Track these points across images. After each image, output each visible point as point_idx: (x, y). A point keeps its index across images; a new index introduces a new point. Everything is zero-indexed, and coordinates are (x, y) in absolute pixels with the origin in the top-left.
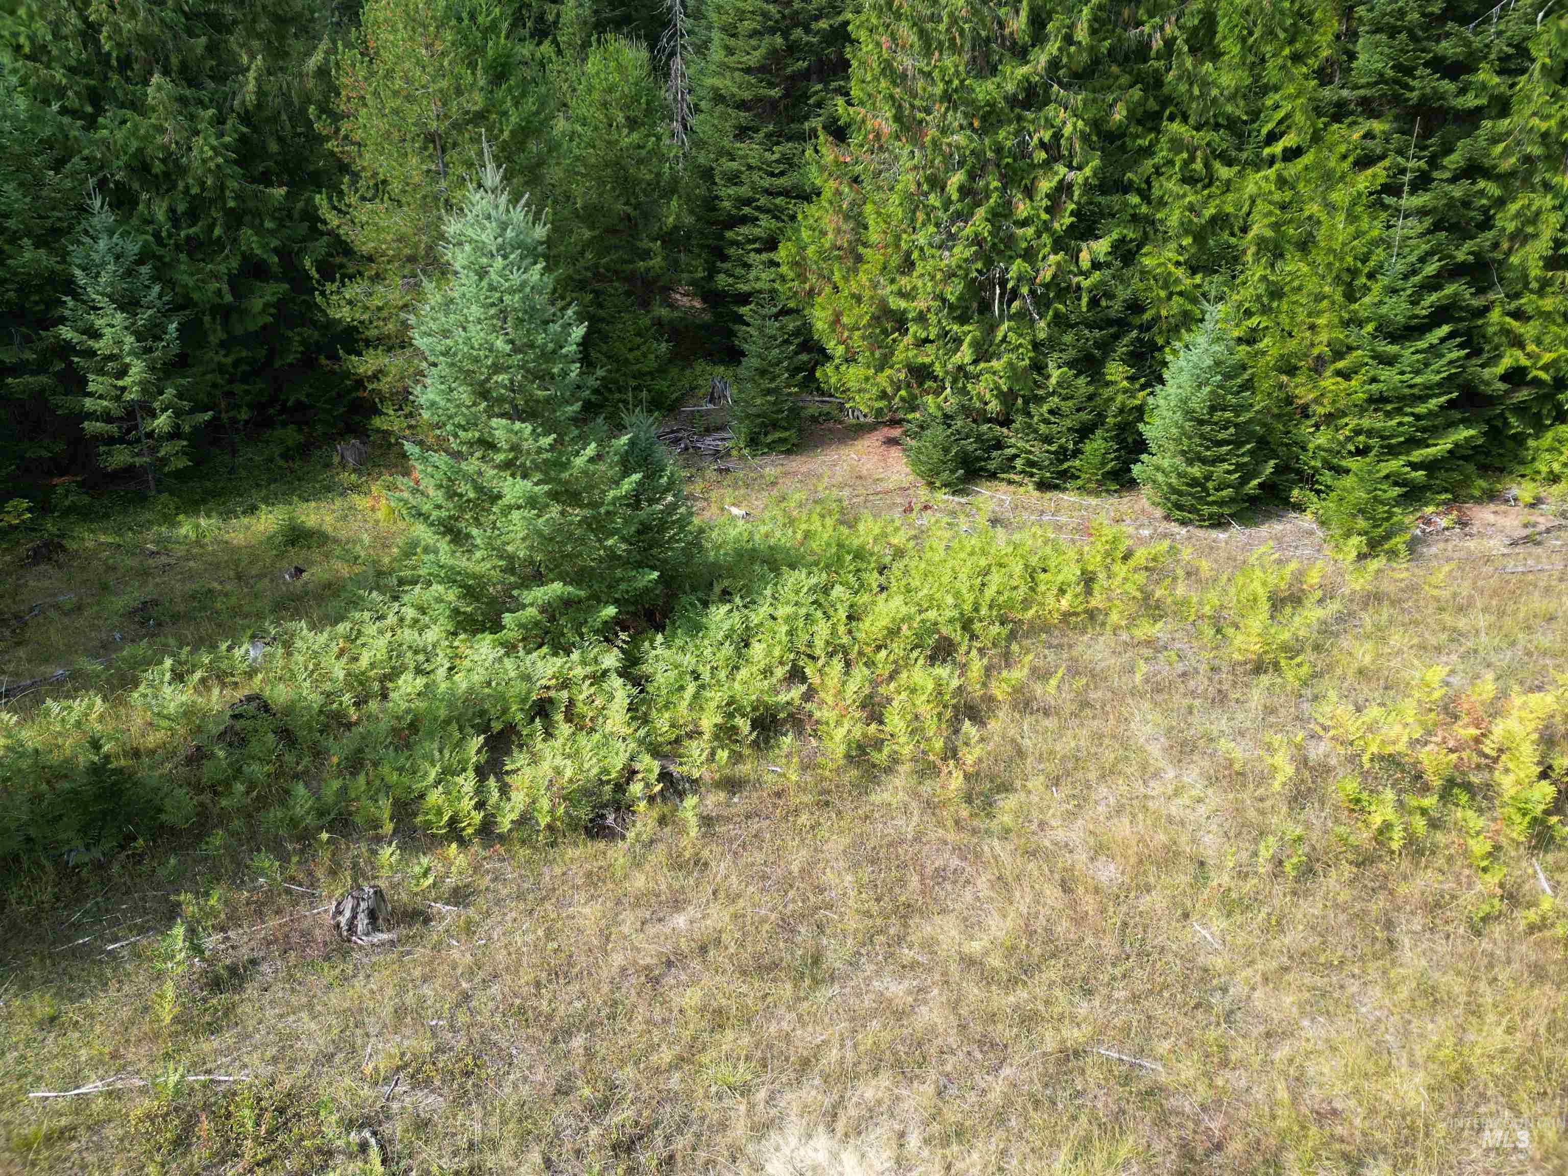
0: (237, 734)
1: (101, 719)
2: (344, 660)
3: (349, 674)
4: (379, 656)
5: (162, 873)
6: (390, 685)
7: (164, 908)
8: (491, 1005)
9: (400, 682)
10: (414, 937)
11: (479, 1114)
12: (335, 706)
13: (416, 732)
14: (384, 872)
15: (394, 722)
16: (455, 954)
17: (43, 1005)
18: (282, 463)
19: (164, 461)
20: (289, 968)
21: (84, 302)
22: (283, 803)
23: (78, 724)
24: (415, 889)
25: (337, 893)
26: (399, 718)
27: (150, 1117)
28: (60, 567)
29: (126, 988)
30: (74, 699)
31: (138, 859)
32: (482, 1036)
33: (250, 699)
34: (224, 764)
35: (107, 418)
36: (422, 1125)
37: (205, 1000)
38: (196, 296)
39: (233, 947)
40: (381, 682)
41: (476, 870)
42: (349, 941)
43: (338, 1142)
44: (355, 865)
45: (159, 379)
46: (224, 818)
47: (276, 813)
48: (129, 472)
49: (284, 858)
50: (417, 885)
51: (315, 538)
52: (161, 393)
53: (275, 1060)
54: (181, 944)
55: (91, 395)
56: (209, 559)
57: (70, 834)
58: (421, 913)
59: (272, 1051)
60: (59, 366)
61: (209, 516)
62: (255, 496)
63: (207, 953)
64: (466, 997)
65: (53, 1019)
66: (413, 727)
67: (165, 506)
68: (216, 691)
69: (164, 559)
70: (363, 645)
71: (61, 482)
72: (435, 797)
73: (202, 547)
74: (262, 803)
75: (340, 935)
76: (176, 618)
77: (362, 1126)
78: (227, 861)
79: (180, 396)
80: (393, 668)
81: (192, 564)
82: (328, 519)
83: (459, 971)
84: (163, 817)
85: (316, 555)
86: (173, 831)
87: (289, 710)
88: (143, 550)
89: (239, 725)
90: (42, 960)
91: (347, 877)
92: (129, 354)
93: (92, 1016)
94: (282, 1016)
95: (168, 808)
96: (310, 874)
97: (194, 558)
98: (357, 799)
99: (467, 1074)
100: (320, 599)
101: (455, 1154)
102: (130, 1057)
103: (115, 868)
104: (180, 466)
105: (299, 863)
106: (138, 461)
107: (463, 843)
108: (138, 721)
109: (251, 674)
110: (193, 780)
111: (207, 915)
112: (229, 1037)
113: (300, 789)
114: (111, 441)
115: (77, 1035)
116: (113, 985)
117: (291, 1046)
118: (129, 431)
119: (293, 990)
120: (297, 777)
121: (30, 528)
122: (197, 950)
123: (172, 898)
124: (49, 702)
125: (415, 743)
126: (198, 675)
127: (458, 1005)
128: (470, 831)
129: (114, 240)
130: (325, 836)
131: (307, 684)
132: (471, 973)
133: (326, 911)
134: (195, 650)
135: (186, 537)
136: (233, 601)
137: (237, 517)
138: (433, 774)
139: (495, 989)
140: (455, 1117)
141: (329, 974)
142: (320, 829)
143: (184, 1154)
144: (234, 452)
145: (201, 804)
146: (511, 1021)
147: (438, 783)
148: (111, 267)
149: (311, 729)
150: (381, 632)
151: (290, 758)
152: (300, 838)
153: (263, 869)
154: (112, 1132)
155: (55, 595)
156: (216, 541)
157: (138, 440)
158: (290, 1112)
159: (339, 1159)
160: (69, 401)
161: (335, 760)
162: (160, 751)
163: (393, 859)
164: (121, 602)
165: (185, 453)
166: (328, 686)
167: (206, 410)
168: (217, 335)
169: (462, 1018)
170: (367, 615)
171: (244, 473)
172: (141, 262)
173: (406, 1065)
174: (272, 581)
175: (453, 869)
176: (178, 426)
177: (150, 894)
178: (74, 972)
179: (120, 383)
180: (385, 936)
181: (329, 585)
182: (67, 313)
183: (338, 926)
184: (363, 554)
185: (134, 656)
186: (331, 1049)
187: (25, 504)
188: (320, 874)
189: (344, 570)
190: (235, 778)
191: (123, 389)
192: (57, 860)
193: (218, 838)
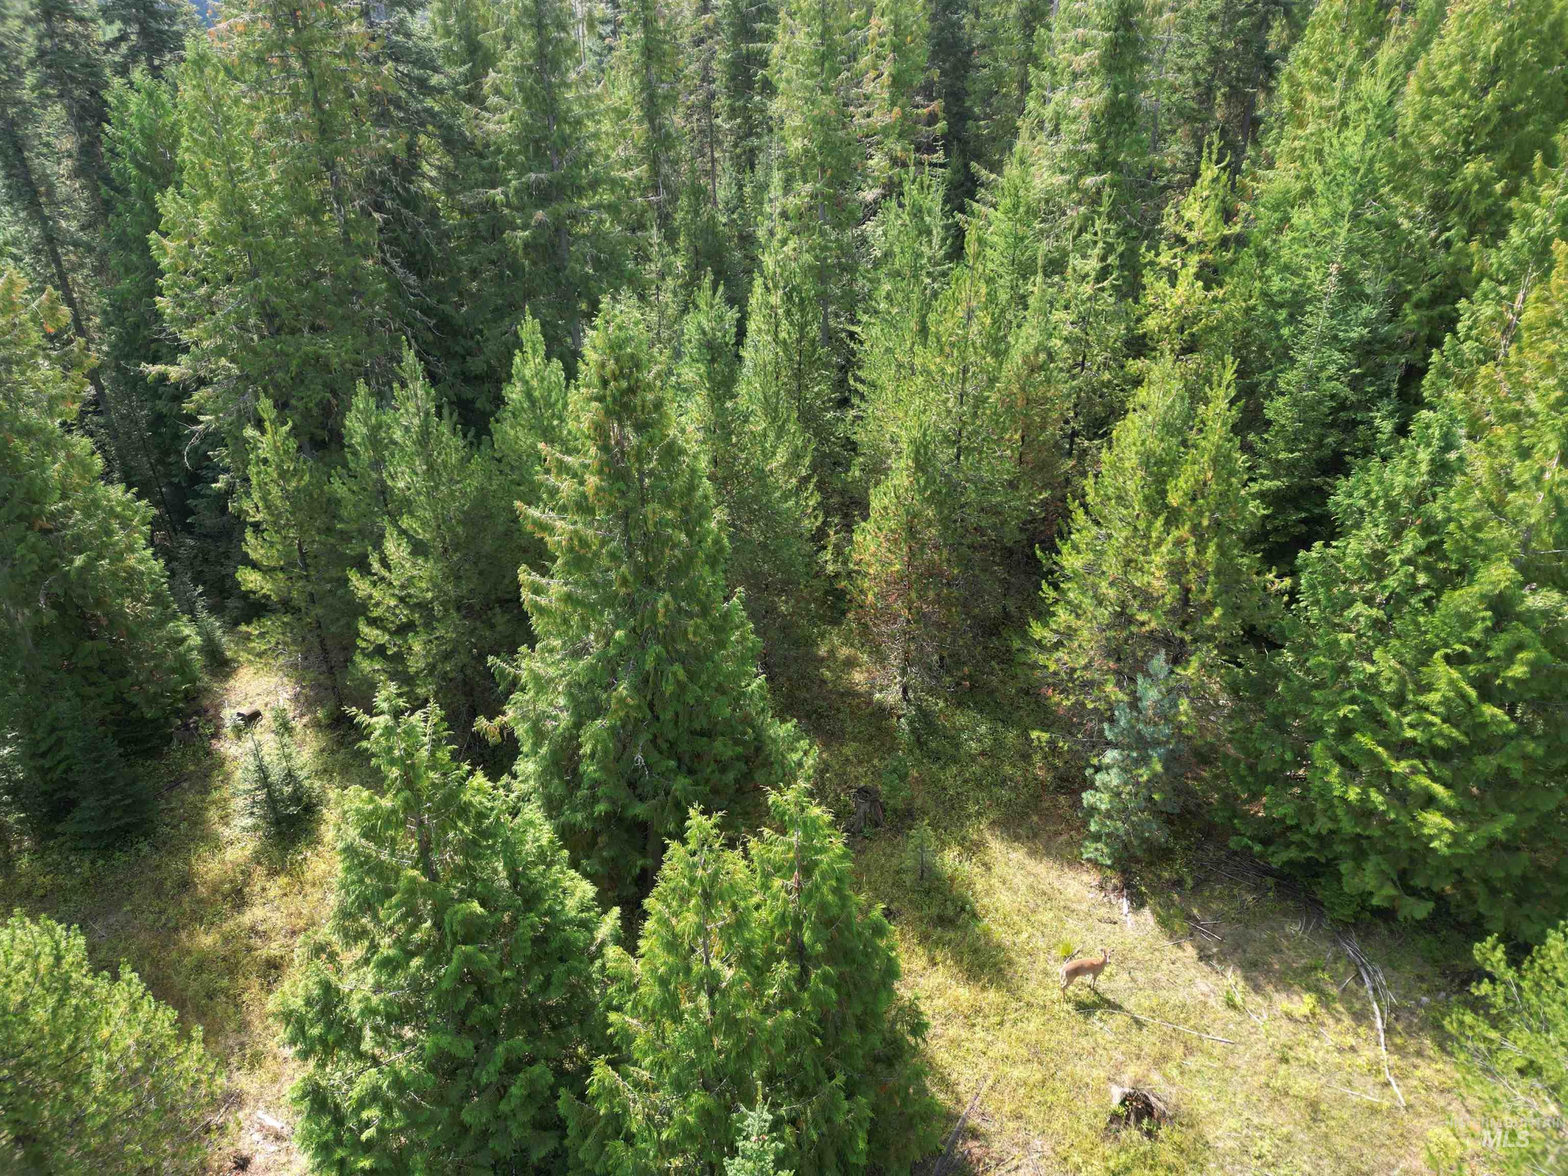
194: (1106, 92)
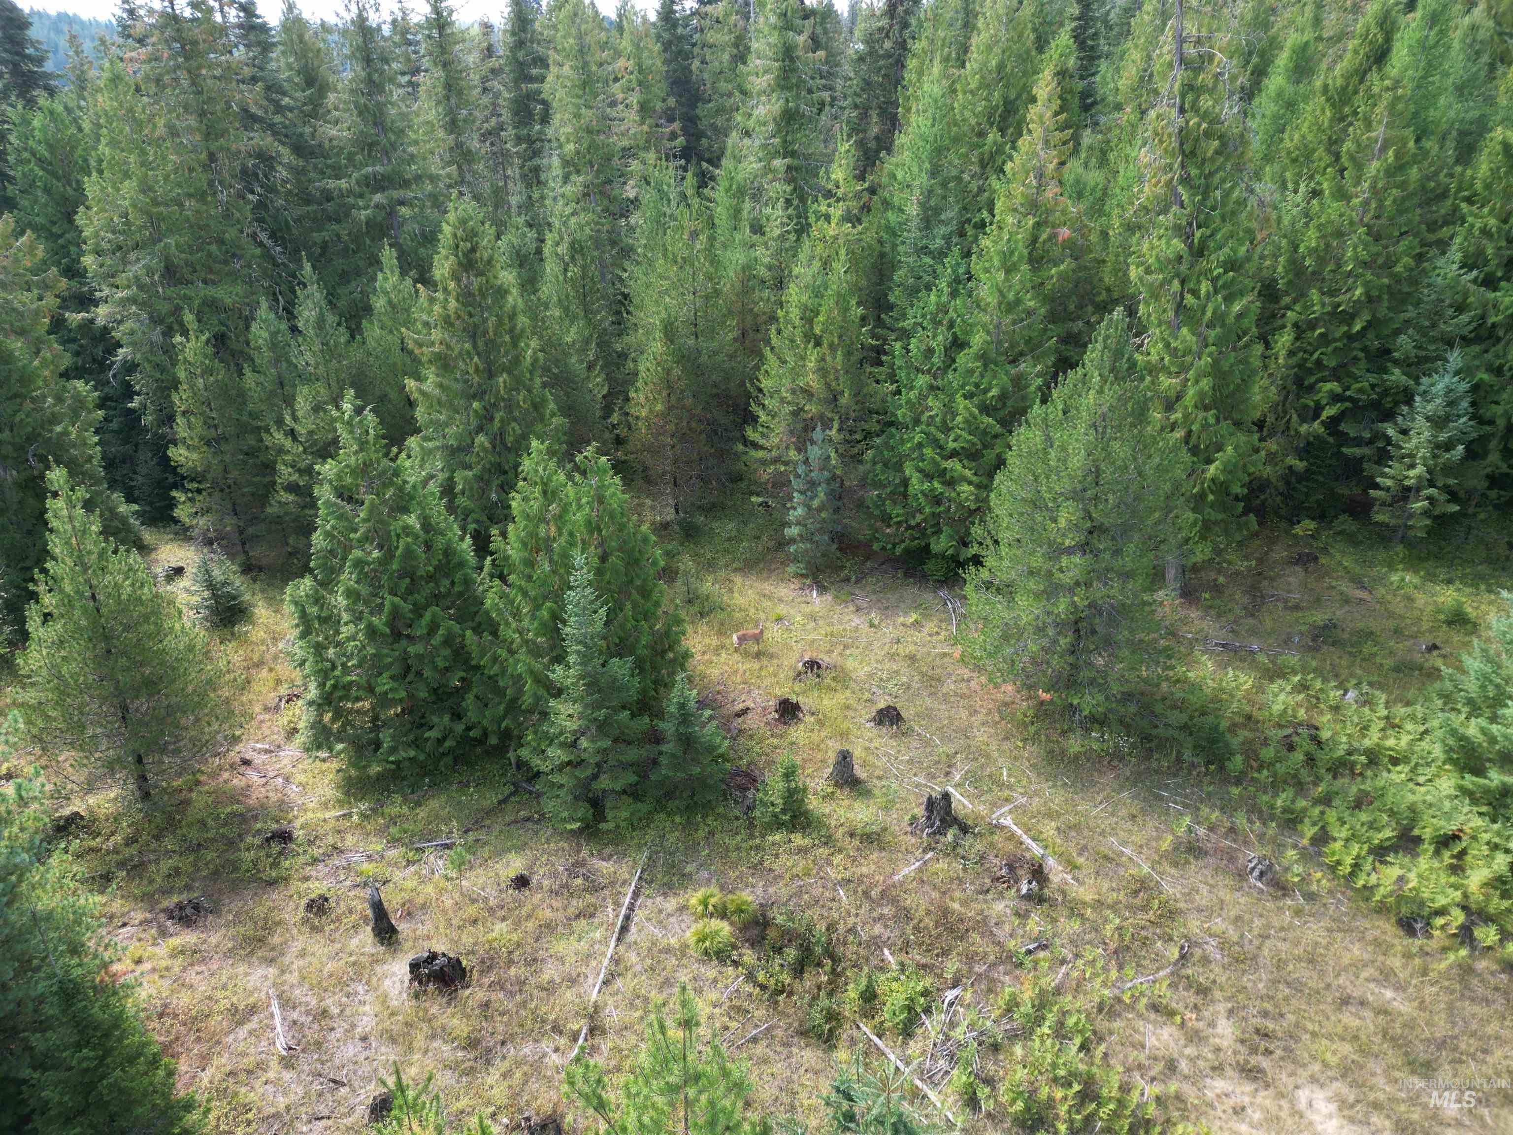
0: (1292, 742)
3: (1374, 745)
10: (1275, 896)
13: (1370, 803)
17: (1136, 808)
20: (1218, 866)
24: (1289, 878)
26: (1373, 789)
27: (1133, 876)
28: (1308, 572)
29: (1162, 824)
31: (1206, 774)
35: (1387, 491)
37: (1181, 852)
41: (1330, 892)
42: (1247, 875)
45: (1430, 480)
47: (1264, 798)
48: (1383, 527)
50: (1291, 877)
51: (1469, 626)
52: (1428, 488)
53: (1184, 894)
58: (1286, 889)
59: (1186, 890)
61: (1414, 576)
65: (1134, 816)
66: (1374, 799)
69: (1365, 595)
72: (1338, 845)
75: (1245, 870)
81: (1378, 607)
84: (1227, 763)
85: (1457, 640)
86: (1225, 772)
87: (1324, 746)
89: (1295, 738)
90: (1147, 790)
92: (1421, 457)
93: (1145, 826)
94: (1200, 881)
95: (1231, 761)
97: (1383, 604)
98: (1308, 818)
102: (1144, 851)
103: (1196, 772)
107: (1334, 875)
112: (1178, 873)
114: (1383, 505)
115: (1136, 829)
116: (1159, 820)
117: (1194, 895)
119: (1212, 875)
123: (1202, 802)
124: (1232, 667)
129: (1455, 379)
135: (1394, 581)
140: (1219, 968)
141: (1228, 881)
143: (1134, 897)
145: (1251, 767)
148: (1440, 398)
154: (1121, 871)
156: (1406, 596)
158: (1172, 915)
160: (1374, 469)
164: (1317, 616)
165: (1426, 528)
173: (1222, 938)
175: (1316, 883)
178: (1152, 803)
179: (1406, 473)
180: (1261, 886)
183: (1247, 866)
186: (1204, 908)
187: (1313, 525)
191: (1406, 477)
192: (1179, 753)
194: (781, 102)
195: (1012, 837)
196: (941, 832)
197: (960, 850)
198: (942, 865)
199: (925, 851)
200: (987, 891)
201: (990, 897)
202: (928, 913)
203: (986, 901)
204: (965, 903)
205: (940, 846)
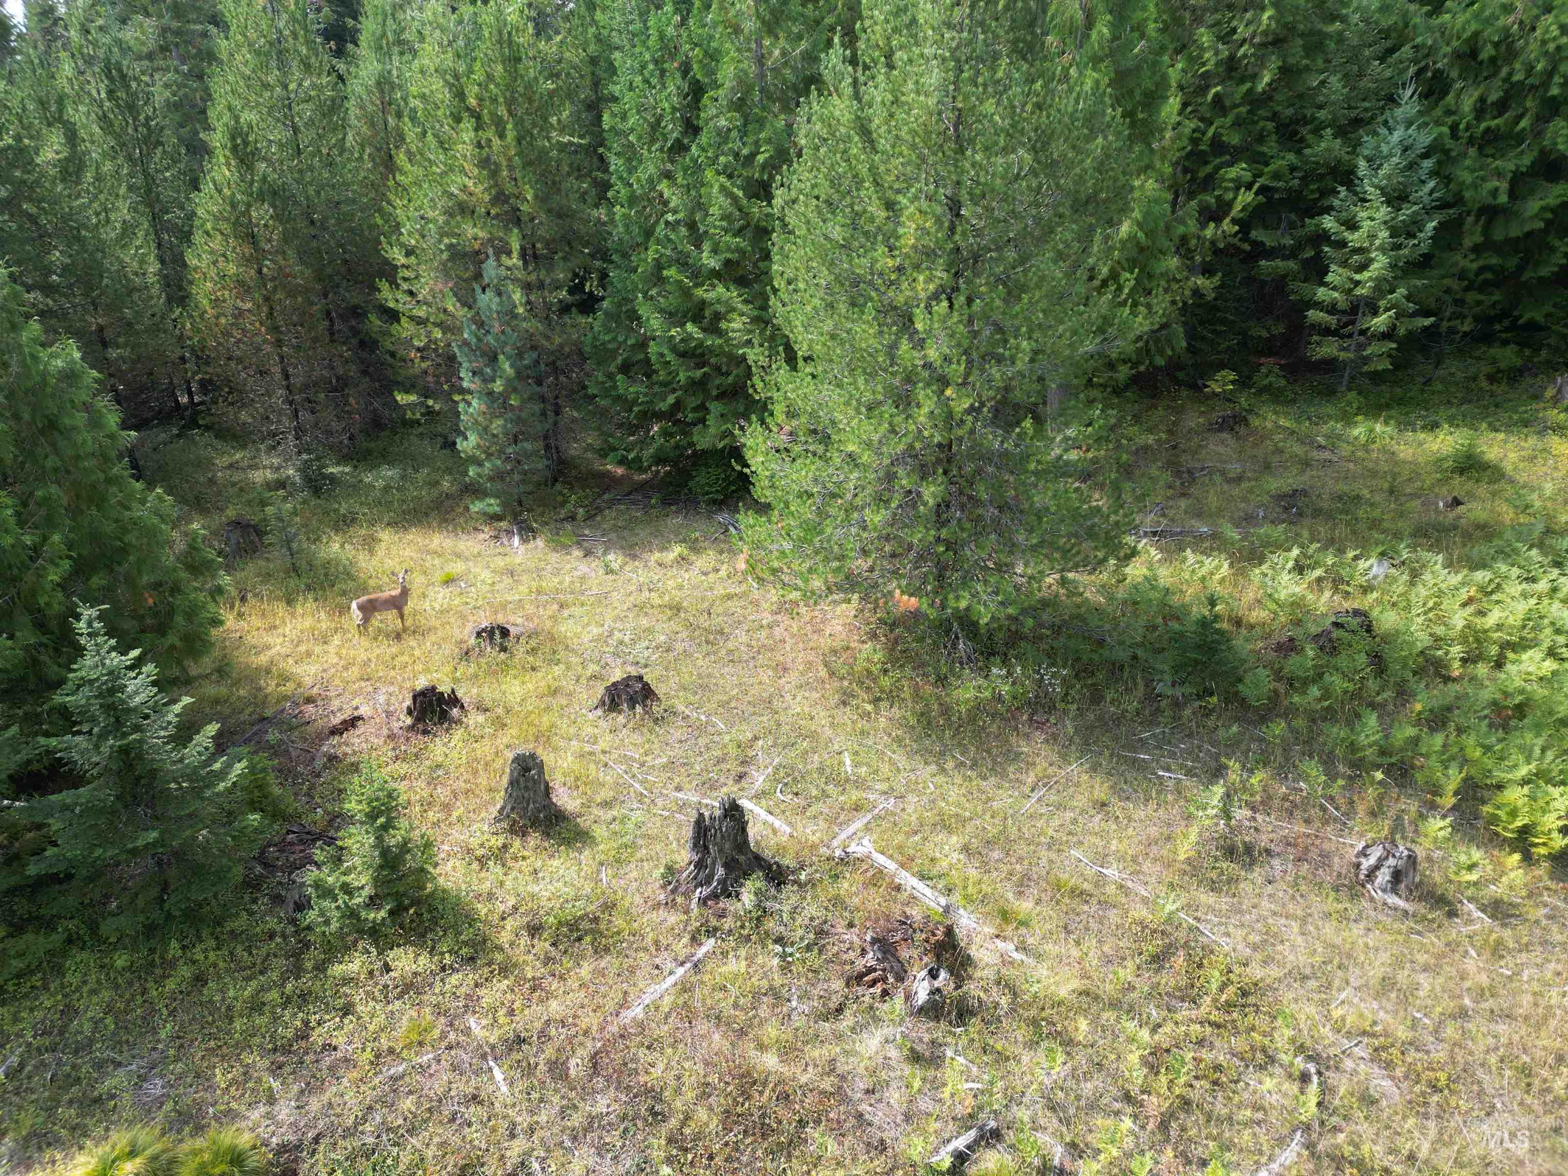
0: (1330, 640)
1: (1222, 581)
2: (1470, 609)
3: (1468, 627)
4: (1511, 620)
5: (1221, 733)
6: (1511, 655)
7: (1214, 764)
8: (1491, 1041)
9: (1525, 657)
10: (1433, 921)
11: (1433, 1132)
12: (1440, 653)
13: (1522, 716)
14: (1427, 843)
15: (1498, 696)
16: (1470, 965)
17: (1101, 790)
18: (1484, 384)
19: (1366, 360)
20: (1297, 877)
21: (1356, 193)
22: (1350, 724)
23: (1203, 579)
24: (1452, 877)
25: (1370, 835)
26: (1506, 694)
27: (1141, 923)
28: (1238, 439)
29: (1161, 812)
30: (1209, 556)
31: (1207, 713)
32: (1466, 1063)
33: (1356, 613)
34: (1310, 664)
35: (1332, 309)
36: (1368, 1100)
37: (1216, 859)
38: (1467, 195)
39: (1256, 829)
40: (1502, 647)
41: (1530, 895)
42: (1363, 886)
43: (1283, 1056)
44: (1399, 818)
45: (1395, 278)
46: (1289, 713)
47: (1338, 731)
48: (1329, 365)
49: (1332, 776)
50: (1457, 874)
51: (1488, 472)
52: (1392, 292)
53: (1255, 948)
54: (1215, 802)
55: (1326, 285)
56: (1371, 465)
57: (1166, 668)
58: (1449, 903)
59: (1255, 938)
60: (1309, 253)
61: (1386, 423)
62: (1443, 412)
63: (1233, 822)
64: (1463, 1014)
65: (1104, 805)
66: (1521, 710)
67: (1350, 404)
68: (1327, 594)
69: (1327, 455)
70: (1498, 602)
71: (1268, 362)
72: (1516, 795)
73: (1367, 451)
74: (1329, 715)
75: (1357, 875)
76: (1317, 513)
77: (1310, 1058)
78: (1279, 751)
79: (1408, 298)
80: (1521, 638)
81: (1351, 466)
82: (1512, 456)
83: (1467, 984)
84: (1241, 687)
85: (1482, 490)
86: (1243, 702)
87: (1388, 638)
88: (1312, 443)
89: (1337, 634)
90: (1112, 755)
91: (1386, 825)
92: (1377, 249)
93: (1130, 819)
94: (1275, 914)
95: (1247, 681)
96: (1352, 802)
97: (1356, 462)
98: (1426, 756)
99: (1436, 1089)
100: (1467, 537)
101: (1391, 1151)
102: (1145, 868)
103: (1187, 712)
104: (1380, 368)
105: (1343, 787)
106: (1343, 355)
107: (1528, 859)
108: (1250, 595)
109: (1366, 589)
110: (1276, 666)
111: (1245, 789)
112: (1223, 902)
113: (1372, 720)
114: (1327, 331)
115: (1114, 827)
116: (1152, 805)
117: (1273, 945)
118: (1346, 325)
119: (1293, 897)
120: (1372, 706)
121: (1229, 398)
122: (1227, 814)
123: (1223, 760)
124: (1189, 551)
125: (1516, 728)
126: (1319, 572)
127: (1452, 1016)
128: (1543, 851)
129: (1410, 131)
130: (1379, 775)
131: (1420, 620)
132: (1480, 994)
133: (1352, 846)
134: (1325, 548)
135: (1356, 438)
136: (1376, 513)
137: (1414, 431)
138: (1524, 771)
139: (1502, 1028)
140: (1404, 1118)
141: (1331, 905)
142: (1378, 767)
143: (1157, 971)
144: (1438, 364)
145: (1275, 691)
146: (1508, 1073)
147: (1524, 782)
148: (1395, 160)
149: (1405, 666)
150: (1525, 595)
151: (1372, 685)
152: (1353, 765)
153: (1308, 776)
154: (1113, 916)
155: (1226, 462)
156: (1384, 450)
157: (1350, 336)
158: (1251, 1000)
159: (1278, 1070)
160: (1304, 289)
161: (1418, 707)
162: (1258, 629)
163: (1441, 834)
164: (1276, 484)
165: (1390, 356)
166: (1440, 630)
167: (1427, 314)
168: (1472, 236)
169: (1450, 1031)
170: (1515, 572)
171: (1439, 387)
172: (1425, 156)
173: (1374, 1035)
174: (1423, 504)
175: (1504, 879)
176: (1394, 327)
177: (1207, 746)
178: (1129, 776)
179: (1357, 277)
180: (1401, 903)
181: (1481, 527)
182: (1336, 203)
183: (1358, 866)
184: (1538, 504)
185: (1268, 536)
186: (1308, 971)
187: (1232, 376)
188: (1361, 809)
189: (1507, 514)
190: (1314, 681)
191: (1357, 283)
192: (1148, 683)
193: (1278, 728)
195: (878, 877)
196: (727, 891)
197: (770, 924)
198: (735, 965)
199: (695, 940)
200: (840, 1010)
201: (847, 1021)
202: (705, 1091)
203: (839, 1037)
204: (788, 1052)
205: (728, 923)
